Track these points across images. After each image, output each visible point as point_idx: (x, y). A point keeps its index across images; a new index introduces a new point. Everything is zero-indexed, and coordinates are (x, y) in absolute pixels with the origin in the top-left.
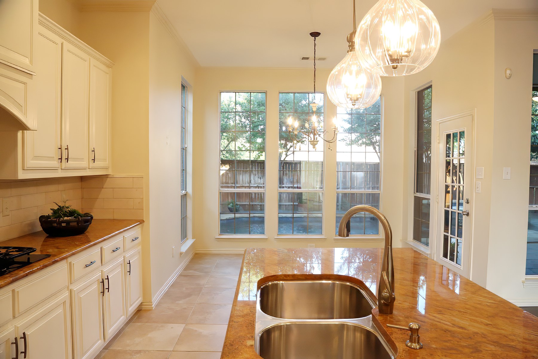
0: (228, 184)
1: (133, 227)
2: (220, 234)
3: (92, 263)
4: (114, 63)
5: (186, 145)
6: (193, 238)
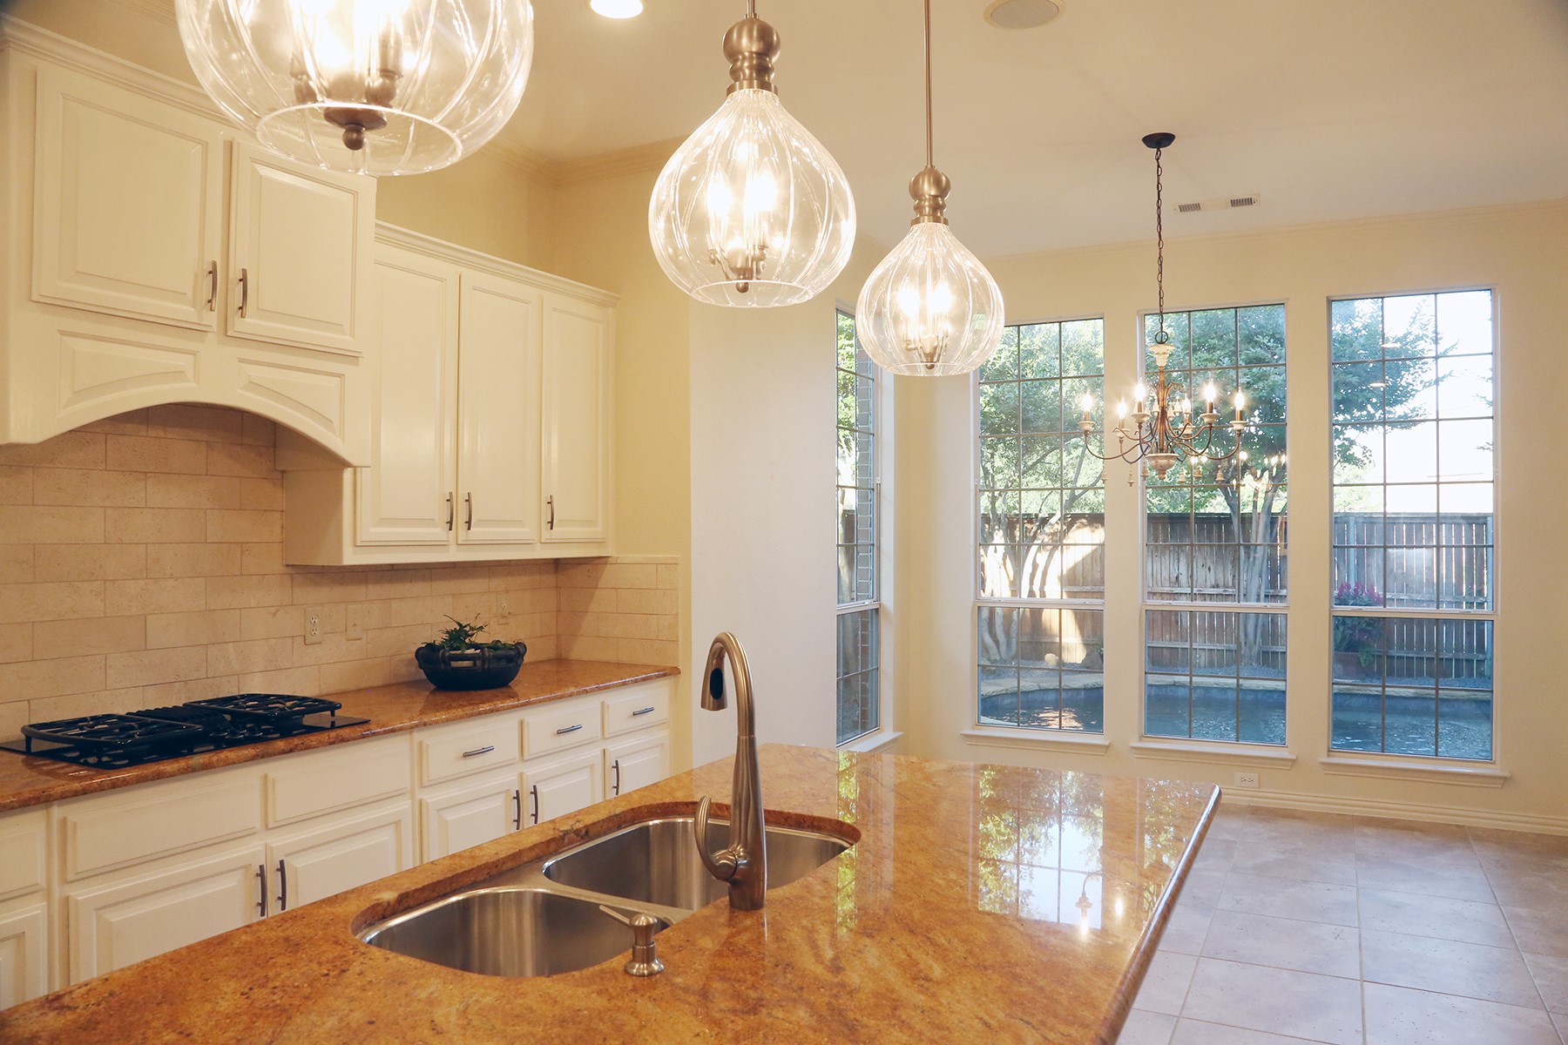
1: (636, 681)
2: (979, 724)
3: (484, 751)
4: (618, 296)
5: (879, 478)
6: (895, 730)
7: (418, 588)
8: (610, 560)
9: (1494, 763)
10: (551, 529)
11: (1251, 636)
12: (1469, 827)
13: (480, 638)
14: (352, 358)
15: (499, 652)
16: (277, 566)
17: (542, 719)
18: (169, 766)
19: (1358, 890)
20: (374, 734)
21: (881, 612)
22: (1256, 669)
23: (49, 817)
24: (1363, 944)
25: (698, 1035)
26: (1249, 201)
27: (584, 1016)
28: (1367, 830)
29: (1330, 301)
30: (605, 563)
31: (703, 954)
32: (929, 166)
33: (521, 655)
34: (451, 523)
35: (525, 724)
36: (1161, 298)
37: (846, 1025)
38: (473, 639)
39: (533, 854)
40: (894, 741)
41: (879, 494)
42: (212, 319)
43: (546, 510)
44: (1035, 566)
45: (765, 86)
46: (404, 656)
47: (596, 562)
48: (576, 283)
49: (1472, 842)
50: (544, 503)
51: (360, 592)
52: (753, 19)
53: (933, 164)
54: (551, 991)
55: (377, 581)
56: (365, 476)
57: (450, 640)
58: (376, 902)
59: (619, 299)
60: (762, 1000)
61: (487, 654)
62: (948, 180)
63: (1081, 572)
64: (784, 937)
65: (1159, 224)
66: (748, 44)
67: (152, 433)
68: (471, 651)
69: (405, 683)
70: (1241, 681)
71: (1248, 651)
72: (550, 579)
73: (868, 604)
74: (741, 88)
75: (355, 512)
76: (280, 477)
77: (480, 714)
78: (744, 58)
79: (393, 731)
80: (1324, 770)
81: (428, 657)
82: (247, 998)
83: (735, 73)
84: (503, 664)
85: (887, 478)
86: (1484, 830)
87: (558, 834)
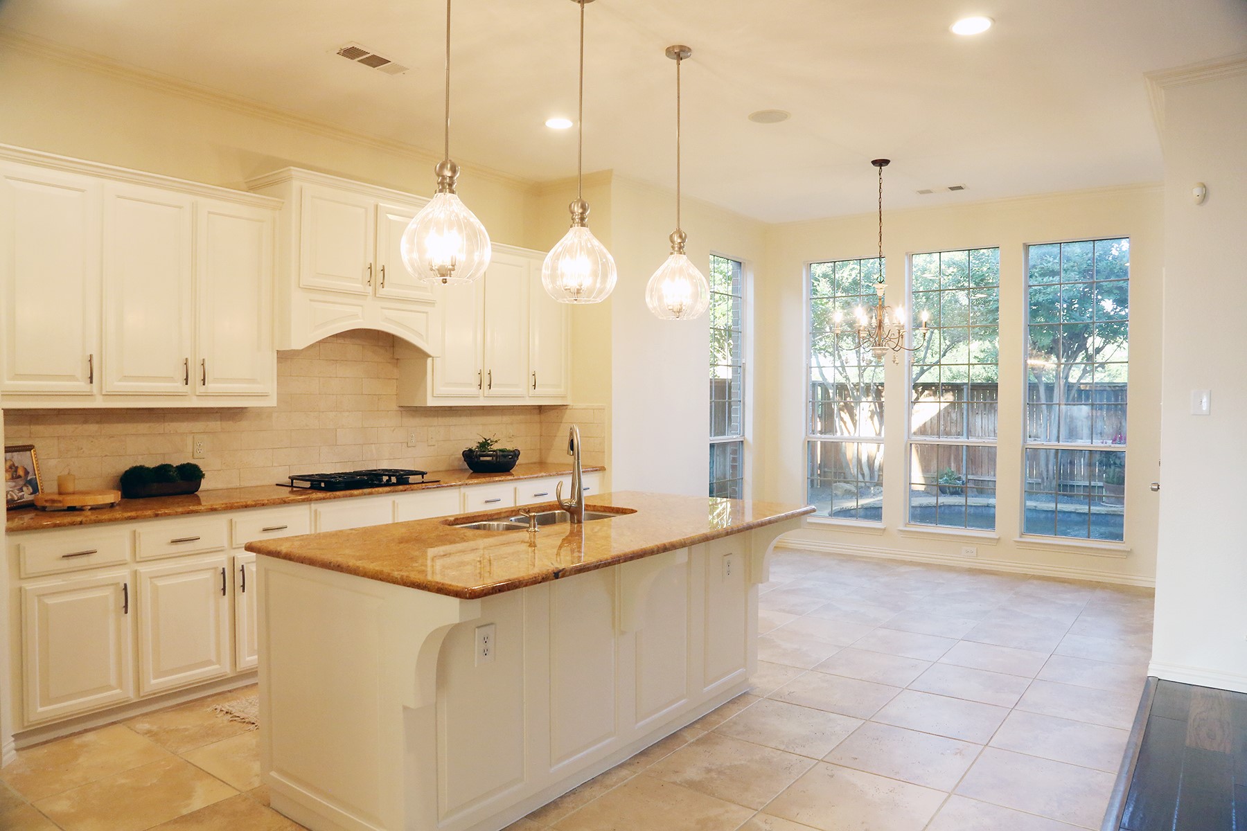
3: (496, 501)
5: (744, 359)
7: (464, 420)
9: (1124, 543)
10: (535, 389)
13: (495, 447)
14: (431, 303)
15: (505, 454)
16: (394, 407)
17: (526, 486)
18: (356, 492)
20: (443, 487)
21: (744, 443)
23: (310, 508)
26: (960, 188)
29: (1026, 246)
30: (567, 409)
32: (678, 229)
33: (517, 456)
34: (480, 385)
35: (517, 489)
38: (492, 447)
39: (507, 514)
41: (744, 370)
42: (370, 290)
43: (531, 378)
45: (584, 225)
46: (456, 456)
47: (561, 408)
49: (1098, 589)
50: (530, 375)
51: (436, 421)
53: (680, 228)
55: (443, 416)
56: (438, 362)
57: (481, 447)
61: (499, 454)
62: (686, 236)
67: (339, 341)
68: (491, 453)
69: (456, 470)
71: (1049, 483)
72: (536, 418)
73: (733, 439)
74: (572, 229)
75: (433, 380)
76: (396, 361)
77: (494, 482)
78: (576, 215)
79: (452, 486)
80: (1018, 546)
81: (469, 456)
84: (508, 459)
85: (749, 360)
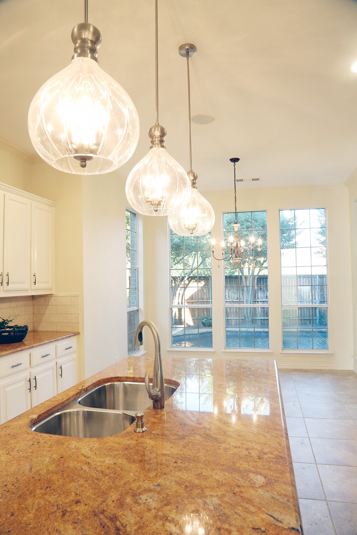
0: (204, 300)
1: (66, 337)
2: (172, 347)
3: (18, 365)
4: (56, 203)
5: (138, 266)
6: (145, 350)
8: (53, 296)
9: (329, 350)
10: (35, 285)
11: (249, 314)
12: (323, 370)
13: (11, 324)
15: (20, 329)
17: (37, 352)
19: (296, 391)
21: (139, 311)
22: (250, 325)
24: (301, 407)
25: (172, 447)
26: (258, 179)
27: (132, 446)
28: (295, 373)
29: (279, 211)
31: (156, 424)
32: (191, 170)
33: (27, 330)
34: (2, 283)
35: (31, 355)
36: (236, 209)
37: (214, 439)
38: (8, 325)
40: (145, 354)
41: (138, 271)
43: (33, 278)
44: (179, 294)
45: (163, 146)
47: (48, 296)
48: (42, 198)
49: (325, 374)
50: (32, 276)
52: (157, 125)
53: (192, 170)
54: (115, 440)
58: (32, 419)
59: (56, 204)
60: (184, 435)
61: (16, 330)
62: (197, 175)
63: (194, 296)
64: (177, 416)
65: (235, 186)
66: (157, 133)
68: (8, 329)
70: (255, 329)
71: (248, 319)
72: (31, 302)
73: (135, 308)
74: (155, 147)
77: (17, 351)
78: (156, 137)
80: (281, 355)
82: (10, 455)
83: (152, 142)
84: (21, 334)
85: (141, 266)
86: (327, 370)
87: (79, 391)
